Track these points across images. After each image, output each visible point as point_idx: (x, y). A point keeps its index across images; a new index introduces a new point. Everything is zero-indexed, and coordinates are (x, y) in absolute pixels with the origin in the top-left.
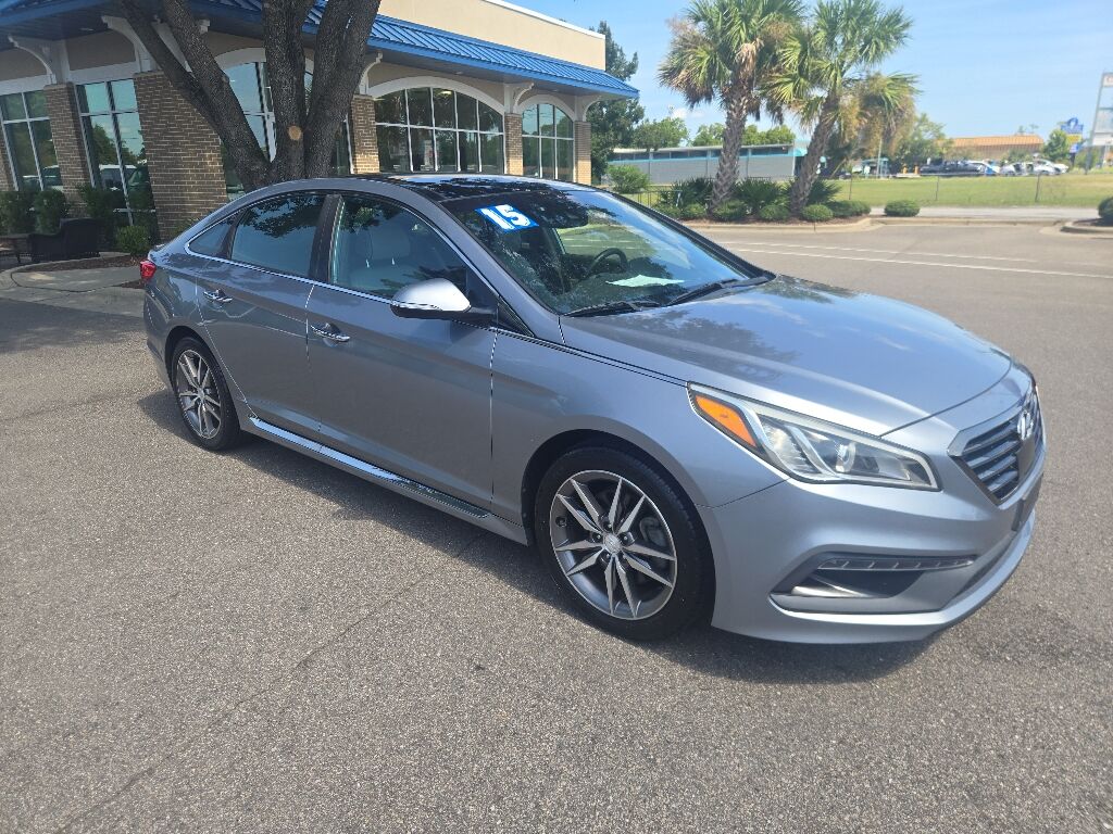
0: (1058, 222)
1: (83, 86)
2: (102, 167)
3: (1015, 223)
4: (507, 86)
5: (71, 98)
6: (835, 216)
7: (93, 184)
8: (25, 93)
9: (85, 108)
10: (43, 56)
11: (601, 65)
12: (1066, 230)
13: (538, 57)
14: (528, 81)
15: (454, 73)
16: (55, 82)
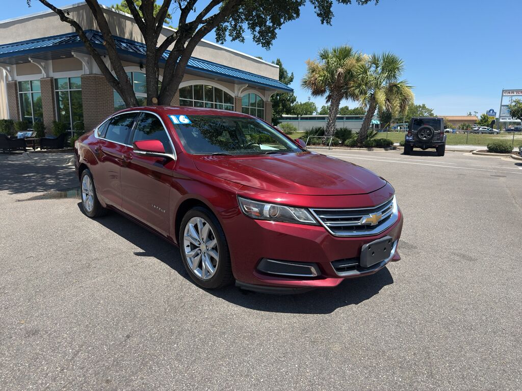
0: (472, 151)
1: (57, 79)
3: (454, 151)
4: (236, 85)
5: (51, 83)
7: (57, 120)
8: (31, 81)
9: (57, 88)
10: (42, 67)
11: (277, 78)
12: (473, 154)
13: (250, 74)
14: (245, 84)
15: (214, 79)
16: (45, 77)
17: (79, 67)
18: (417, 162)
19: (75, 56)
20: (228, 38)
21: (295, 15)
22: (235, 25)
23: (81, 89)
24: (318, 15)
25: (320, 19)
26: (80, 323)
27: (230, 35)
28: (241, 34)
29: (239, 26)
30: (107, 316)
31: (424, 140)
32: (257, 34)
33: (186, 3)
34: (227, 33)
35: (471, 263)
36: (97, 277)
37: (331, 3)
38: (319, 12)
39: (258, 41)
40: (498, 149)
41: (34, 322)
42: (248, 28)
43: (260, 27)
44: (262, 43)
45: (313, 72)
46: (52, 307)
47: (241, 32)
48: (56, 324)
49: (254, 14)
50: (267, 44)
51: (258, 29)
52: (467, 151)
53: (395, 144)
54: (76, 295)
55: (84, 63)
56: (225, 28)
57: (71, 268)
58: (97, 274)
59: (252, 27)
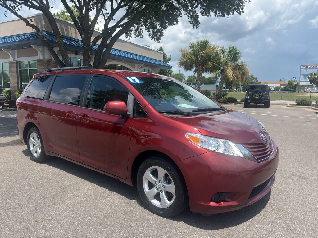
0: (286, 104)
1: (20, 62)
2: (23, 83)
3: (275, 105)
4: (136, 64)
5: (17, 64)
6: (227, 102)
7: (20, 88)
8: (2, 63)
9: (20, 68)
10: (10, 53)
11: (162, 60)
12: (287, 106)
13: (145, 57)
14: (142, 63)
15: (122, 61)
16: (12, 60)
17: (36, 54)
18: (254, 112)
19: (33, 47)
20: (133, 36)
21: (175, 23)
22: (138, 28)
23: (37, 69)
24: (190, 23)
25: (191, 25)
26: (72, 230)
27: (134, 34)
28: (141, 33)
29: (140, 28)
30: (88, 225)
31: (257, 98)
32: (151, 33)
33: (108, 16)
34: (132, 33)
35: (305, 180)
36: (74, 198)
37: (198, 16)
38: (191, 21)
39: (152, 37)
40: (303, 103)
41: (41, 231)
42: (145, 30)
43: (153, 29)
44: (155, 39)
45: (185, 56)
46: (50, 220)
47: (141, 32)
48: (57, 232)
49: (149, 22)
50: (158, 39)
51: (151, 30)
52: (283, 105)
53: (238, 101)
54: (64, 211)
55: (39, 52)
56: (131, 30)
57: (55, 192)
58: (73, 196)
59: (148, 29)
